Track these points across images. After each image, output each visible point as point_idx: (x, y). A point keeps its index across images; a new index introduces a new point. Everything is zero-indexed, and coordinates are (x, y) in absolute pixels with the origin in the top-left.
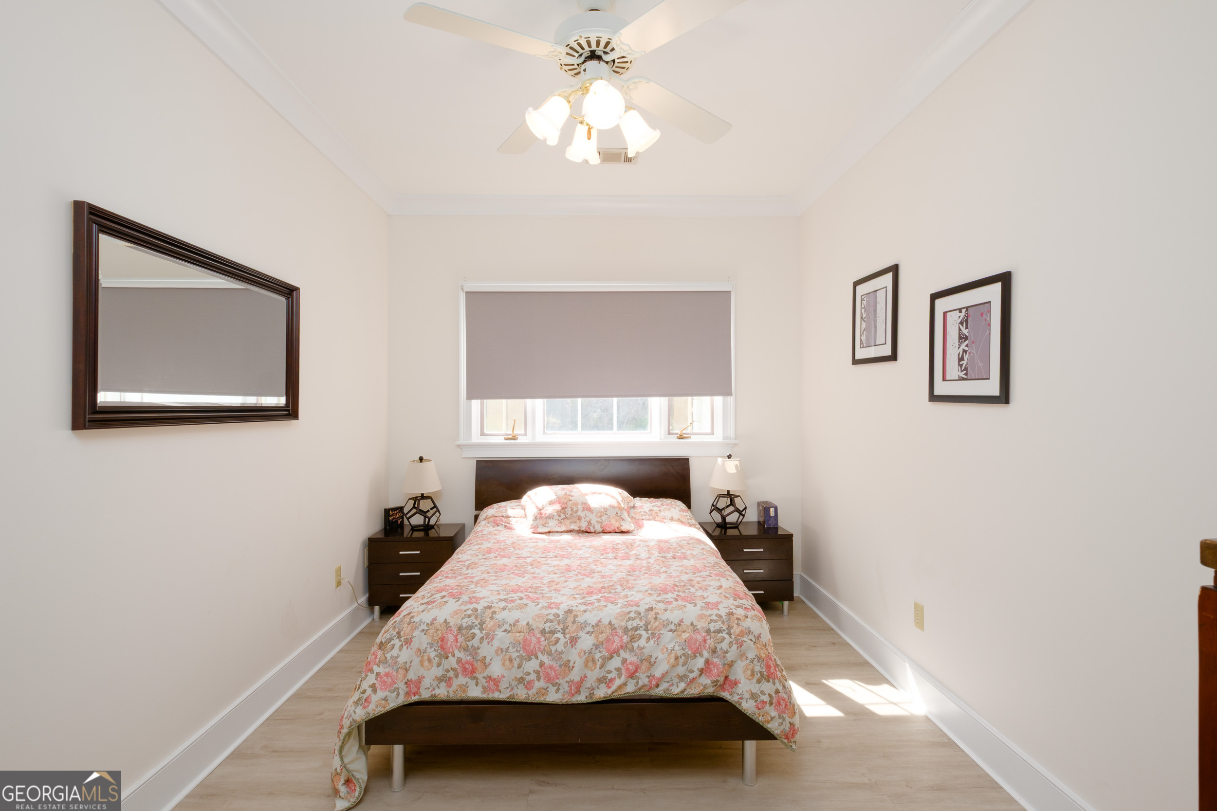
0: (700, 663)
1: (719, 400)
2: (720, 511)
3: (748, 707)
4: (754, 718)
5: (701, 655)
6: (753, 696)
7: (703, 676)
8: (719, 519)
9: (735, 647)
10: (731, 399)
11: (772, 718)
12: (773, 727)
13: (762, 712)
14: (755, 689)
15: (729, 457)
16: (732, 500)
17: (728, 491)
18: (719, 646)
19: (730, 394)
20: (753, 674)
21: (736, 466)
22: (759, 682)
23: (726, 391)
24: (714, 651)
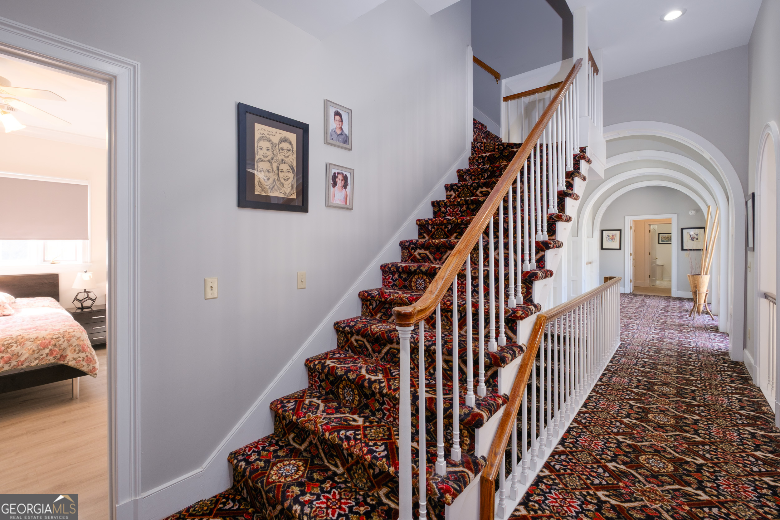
0: (47, 351)
1: (80, 242)
2: (79, 301)
3: (72, 363)
4: (75, 367)
5: (48, 348)
6: (74, 359)
7: (48, 356)
8: (79, 305)
9: (66, 342)
10: (88, 242)
11: (84, 366)
12: (84, 369)
13: (78, 364)
14: (75, 356)
15: (86, 272)
16: (88, 295)
17: (85, 290)
18: (57, 344)
19: (87, 238)
20: (75, 351)
21: (90, 277)
22: (78, 353)
23: (85, 237)
24: (55, 345)
